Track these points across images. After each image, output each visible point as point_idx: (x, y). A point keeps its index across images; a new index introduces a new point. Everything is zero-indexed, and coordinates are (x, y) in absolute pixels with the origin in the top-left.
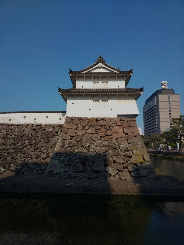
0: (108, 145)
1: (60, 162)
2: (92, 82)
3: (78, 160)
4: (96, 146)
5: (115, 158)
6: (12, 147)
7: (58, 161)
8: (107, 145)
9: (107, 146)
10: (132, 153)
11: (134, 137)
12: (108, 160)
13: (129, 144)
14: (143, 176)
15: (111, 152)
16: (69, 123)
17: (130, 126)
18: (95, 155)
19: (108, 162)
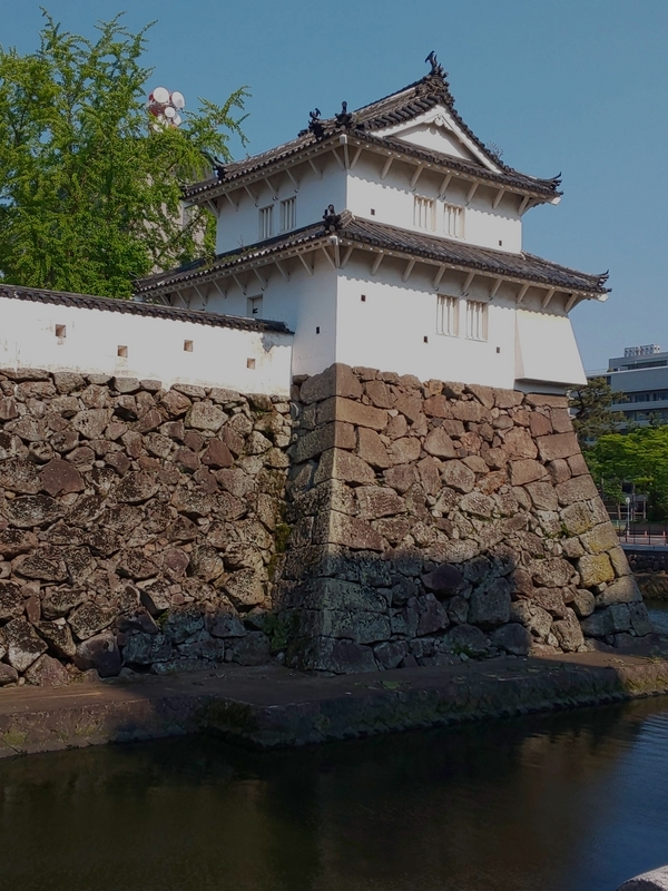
0: (506, 511)
1: (366, 591)
2: (411, 196)
3: (427, 580)
4: (470, 514)
5: (538, 566)
6: (37, 515)
7: (357, 587)
8: (503, 511)
9: (503, 516)
10: (581, 543)
11: (572, 477)
12: (520, 576)
13: (563, 506)
14: (621, 632)
15: (519, 541)
16: (355, 399)
17: (555, 432)
18: (474, 557)
19: (522, 583)
